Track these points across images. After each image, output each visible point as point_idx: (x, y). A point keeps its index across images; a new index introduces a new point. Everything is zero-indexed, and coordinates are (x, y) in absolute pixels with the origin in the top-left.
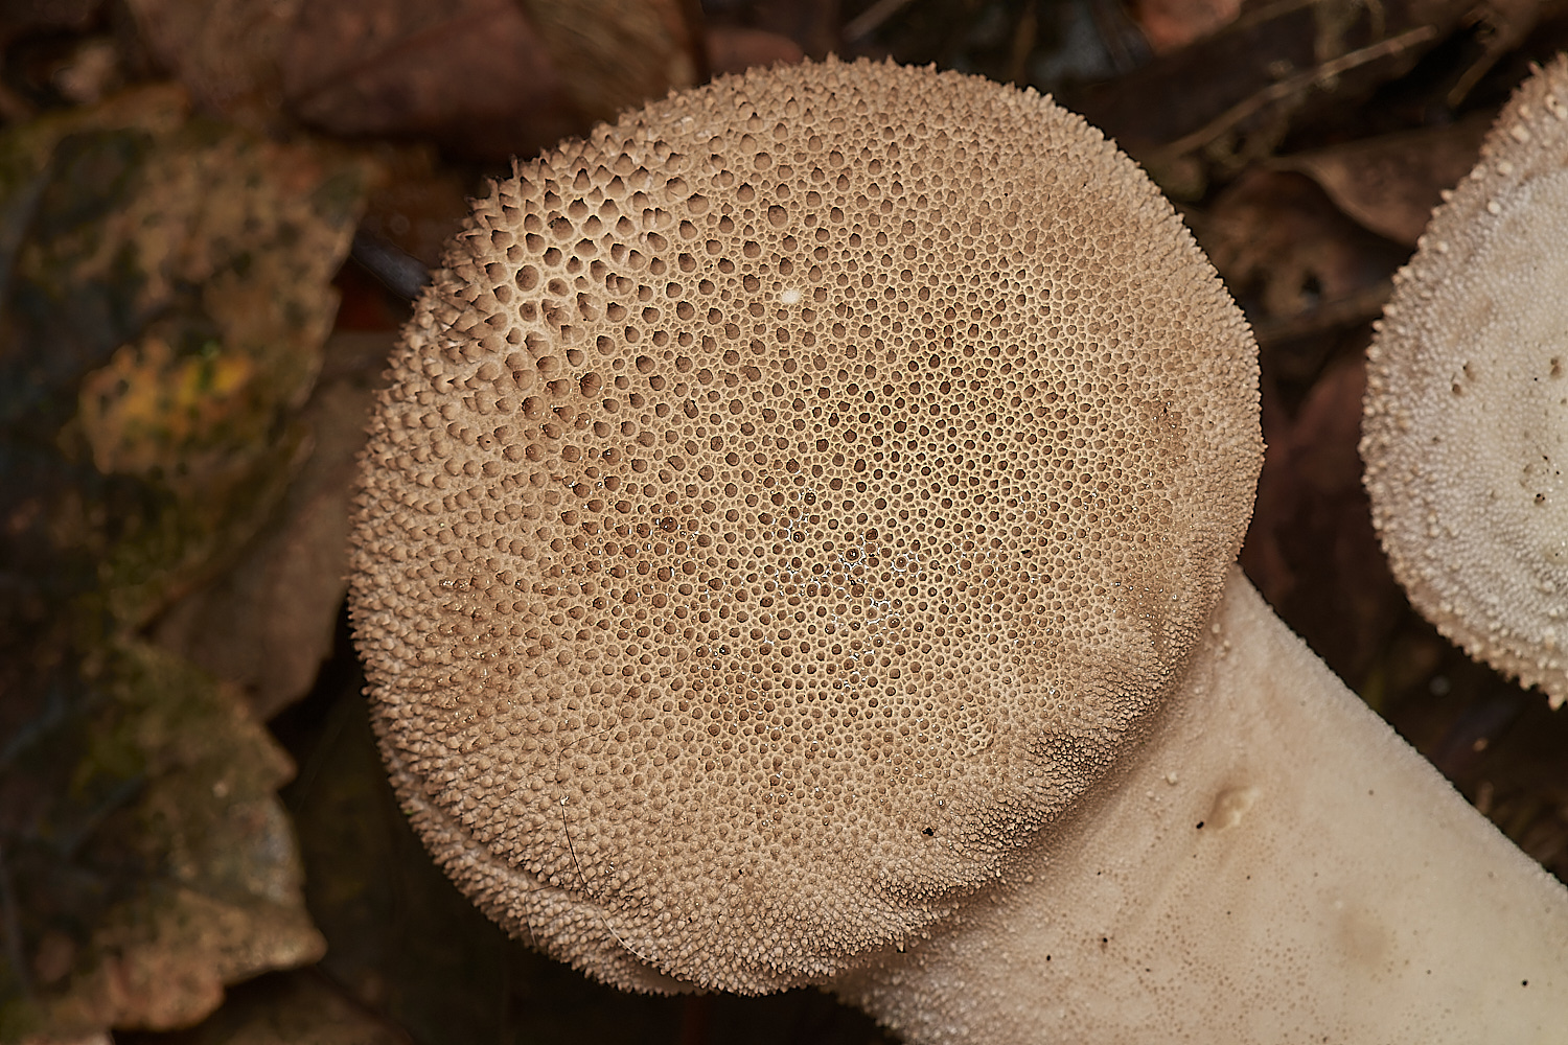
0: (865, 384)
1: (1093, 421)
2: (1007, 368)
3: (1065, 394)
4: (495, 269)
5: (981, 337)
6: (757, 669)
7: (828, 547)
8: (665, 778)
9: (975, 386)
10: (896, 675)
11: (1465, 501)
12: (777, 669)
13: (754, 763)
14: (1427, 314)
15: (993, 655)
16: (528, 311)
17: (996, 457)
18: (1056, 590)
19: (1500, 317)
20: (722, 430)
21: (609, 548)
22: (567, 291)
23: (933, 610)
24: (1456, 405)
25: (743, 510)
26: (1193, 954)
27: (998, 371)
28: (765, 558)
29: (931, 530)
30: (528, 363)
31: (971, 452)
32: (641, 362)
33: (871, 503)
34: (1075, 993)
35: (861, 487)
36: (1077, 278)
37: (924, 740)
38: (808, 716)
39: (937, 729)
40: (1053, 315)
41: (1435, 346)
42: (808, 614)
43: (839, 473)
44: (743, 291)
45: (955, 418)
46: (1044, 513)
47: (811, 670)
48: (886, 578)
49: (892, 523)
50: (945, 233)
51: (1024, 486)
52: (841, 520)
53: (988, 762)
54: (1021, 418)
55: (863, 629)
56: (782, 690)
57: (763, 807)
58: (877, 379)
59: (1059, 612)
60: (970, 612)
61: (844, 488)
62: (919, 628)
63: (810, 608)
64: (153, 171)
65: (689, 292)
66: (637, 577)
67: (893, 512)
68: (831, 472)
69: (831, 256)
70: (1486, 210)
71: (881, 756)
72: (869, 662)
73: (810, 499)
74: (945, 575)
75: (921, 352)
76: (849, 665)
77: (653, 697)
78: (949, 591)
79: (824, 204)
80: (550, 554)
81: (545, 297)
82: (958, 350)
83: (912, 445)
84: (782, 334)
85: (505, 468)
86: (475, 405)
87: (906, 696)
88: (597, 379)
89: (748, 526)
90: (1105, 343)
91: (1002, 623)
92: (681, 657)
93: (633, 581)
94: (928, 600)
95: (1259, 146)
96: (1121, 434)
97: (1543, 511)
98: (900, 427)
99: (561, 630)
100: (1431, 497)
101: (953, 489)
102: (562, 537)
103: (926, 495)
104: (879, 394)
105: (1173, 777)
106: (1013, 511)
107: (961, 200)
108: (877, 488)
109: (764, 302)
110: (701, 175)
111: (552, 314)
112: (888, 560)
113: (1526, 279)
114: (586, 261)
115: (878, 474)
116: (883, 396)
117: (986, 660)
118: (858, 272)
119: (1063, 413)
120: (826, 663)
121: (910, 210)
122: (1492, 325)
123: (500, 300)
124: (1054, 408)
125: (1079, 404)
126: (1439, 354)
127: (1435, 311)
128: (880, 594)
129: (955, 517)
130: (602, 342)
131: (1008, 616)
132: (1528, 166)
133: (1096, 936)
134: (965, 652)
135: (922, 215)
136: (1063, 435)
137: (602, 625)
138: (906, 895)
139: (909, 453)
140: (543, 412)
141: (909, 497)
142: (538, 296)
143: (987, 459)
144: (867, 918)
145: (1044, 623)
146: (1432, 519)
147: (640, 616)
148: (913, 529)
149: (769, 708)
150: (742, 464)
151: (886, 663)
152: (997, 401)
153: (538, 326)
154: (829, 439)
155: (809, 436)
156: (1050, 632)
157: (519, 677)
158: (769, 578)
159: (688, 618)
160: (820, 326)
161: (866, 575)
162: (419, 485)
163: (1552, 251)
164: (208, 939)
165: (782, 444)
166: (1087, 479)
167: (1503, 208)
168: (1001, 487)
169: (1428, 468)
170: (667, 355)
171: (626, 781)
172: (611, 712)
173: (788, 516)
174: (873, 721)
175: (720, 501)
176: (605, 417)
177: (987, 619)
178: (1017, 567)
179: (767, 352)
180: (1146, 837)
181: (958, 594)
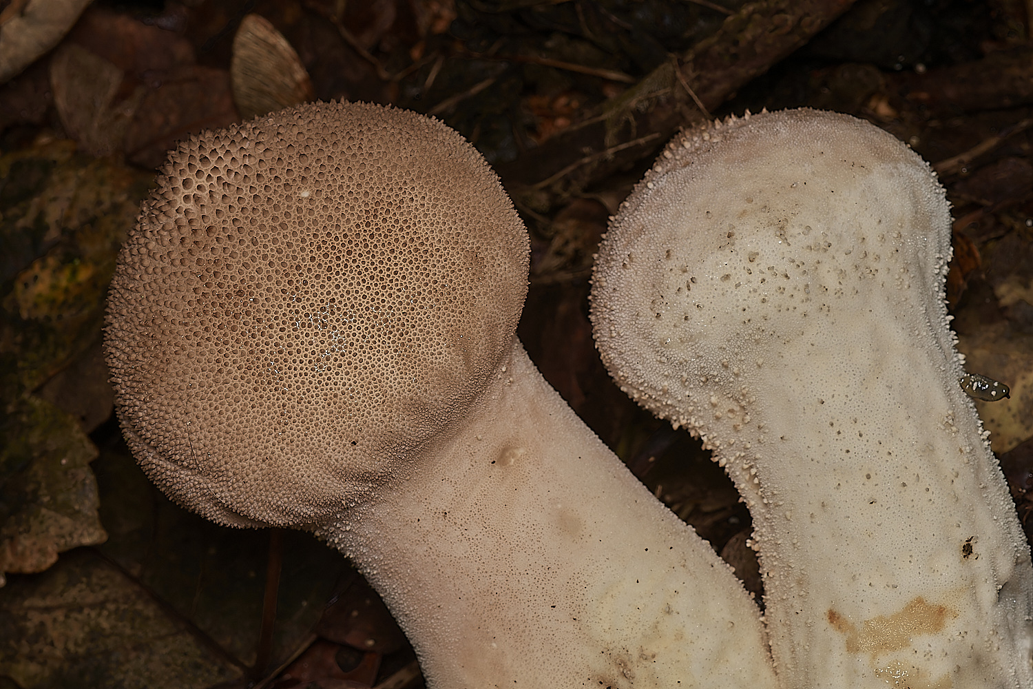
0: (335, 232)
1: (441, 256)
2: (402, 229)
3: (428, 243)
4: (173, 179)
5: (391, 215)
6: (277, 361)
7: (312, 305)
8: (233, 411)
9: (386, 236)
10: (340, 366)
11: (627, 318)
12: (286, 361)
13: (274, 404)
14: (616, 234)
15: (386, 359)
16: (186, 198)
17: (393, 269)
18: (417, 332)
19: (647, 233)
20: (268, 251)
21: (213, 304)
22: (205, 190)
23: (359, 337)
24: (624, 273)
25: (275, 287)
26: (487, 524)
27: (397, 231)
28: (283, 309)
29: (360, 300)
30: (185, 221)
31: (381, 266)
32: (235, 220)
33: (333, 286)
34: (431, 539)
35: (329, 279)
36: (440, 192)
37: (352, 397)
38: (299, 384)
39: (358, 393)
40: (426, 208)
41: (618, 247)
42: (301, 336)
43: (319, 272)
44: (284, 191)
45: (375, 250)
46: (414, 296)
47: (301, 362)
48: (338, 320)
49: (342, 296)
50: (379, 169)
51: (405, 283)
52: (319, 293)
53: (382, 410)
54: (406, 252)
55: (326, 343)
56: (288, 371)
57: (278, 426)
58: (341, 231)
59: (419, 342)
60: (376, 339)
61: (321, 279)
62: (352, 344)
63: (302, 333)
64: (55, 178)
65: (260, 191)
66: (226, 317)
67: (343, 291)
68: (316, 271)
69: (325, 177)
70: (647, 187)
71: (332, 404)
72: (328, 359)
73: (305, 283)
74: (365, 321)
75: (362, 220)
76: (318, 360)
77: (229, 372)
78: (367, 329)
79: (325, 155)
80: (188, 307)
81: (195, 192)
82: (379, 220)
83: (354, 261)
84: (299, 210)
85: (170, 269)
86: (159, 241)
87: (344, 376)
88: (214, 229)
89: (276, 295)
90: (450, 222)
91: (391, 345)
92: (243, 354)
93: (223, 319)
94: (357, 332)
95: (576, 187)
96: (454, 264)
97: (660, 322)
98: (349, 253)
99: (190, 342)
100: (612, 318)
101: (372, 282)
102: (193, 299)
103: (359, 284)
104: (341, 237)
105: (480, 437)
106: (399, 294)
107: (389, 156)
108: (336, 279)
109: (293, 196)
110: (272, 142)
111: (197, 199)
112: (339, 313)
113: (659, 216)
114: (215, 177)
115: (337, 273)
116: (343, 239)
117: (383, 362)
118: (337, 184)
119: (426, 251)
120: (308, 359)
121: (365, 158)
122: (643, 236)
123: (174, 193)
124: (422, 249)
125: (434, 249)
126: (619, 250)
127: (620, 232)
128: (334, 328)
129: (371, 295)
130: (218, 212)
131: (394, 342)
132: (668, 168)
133: (441, 511)
134: (373, 357)
135: (370, 161)
136: (425, 261)
137: (208, 339)
138: (345, 475)
139: (352, 264)
140: (189, 243)
141: (351, 284)
142: (192, 192)
143: (388, 269)
144: (326, 483)
145: (411, 347)
146: (612, 328)
147: (225, 335)
148: (352, 299)
149: (281, 379)
150: (276, 267)
151: (336, 360)
152: (395, 244)
153: (190, 205)
154: (316, 257)
155: (307, 255)
156: (414, 351)
157: (171, 365)
158: (284, 319)
159: (247, 336)
160: (317, 206)
161: (329, 319)
162: (134, 279)
163: (672, 203)
164: (53, 531)
165: (295, 258)
166: (435, 282)
167: (654, 185)
168: (394, 283)
169: (611, 304)
170: (247, 218)
171: (216, 413)
172: (210, 380)
173: (295, 291)
174: (329, 387)
175: (266, 284)
176: (216, 245)
177: (384, 342)
178: (399, 319)
179: (292, 218)
180: (466, 464)
181: (371, 330)
